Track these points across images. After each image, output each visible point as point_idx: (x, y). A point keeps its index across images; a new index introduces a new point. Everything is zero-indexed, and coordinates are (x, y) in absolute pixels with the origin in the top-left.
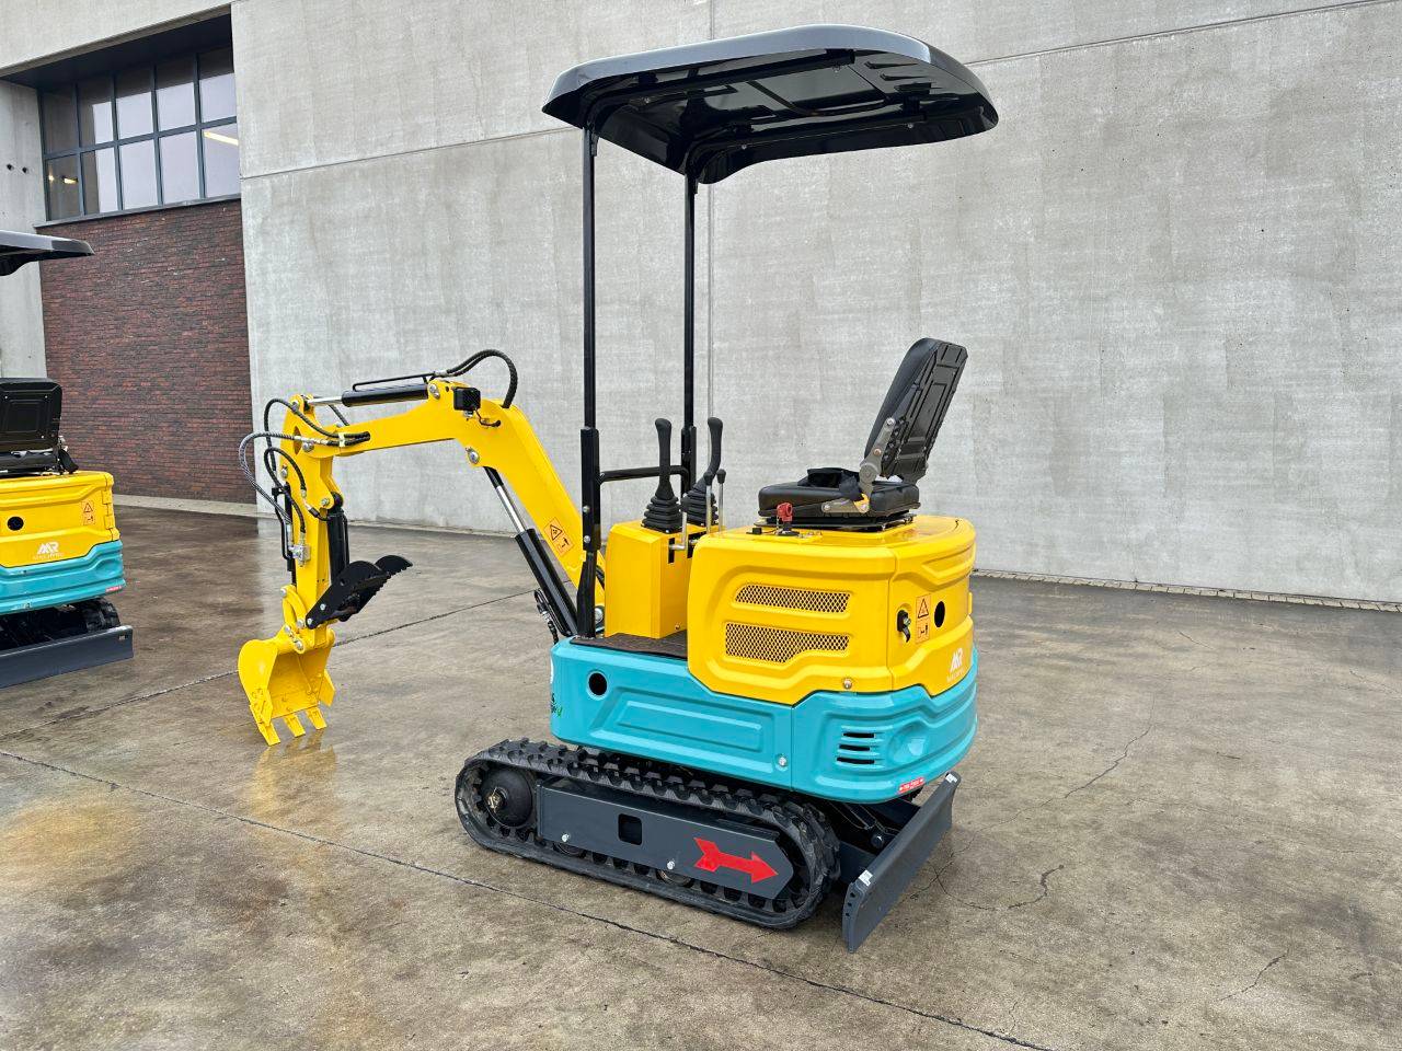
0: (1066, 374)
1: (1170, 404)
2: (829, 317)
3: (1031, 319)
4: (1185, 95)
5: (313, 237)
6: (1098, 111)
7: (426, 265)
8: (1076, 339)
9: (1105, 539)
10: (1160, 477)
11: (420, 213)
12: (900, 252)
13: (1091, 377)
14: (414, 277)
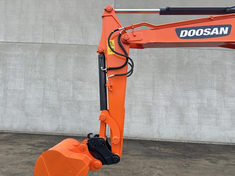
0: (181, 103)
1: (199, 109)
2: (137, 89)
3: (175, 93)
4: (199, 59)
6: (185, 59)
7: (35, 69)
8: (183, 97)
9: (189, 133)
10: (197, 122)
11: (35, 57)
12: (151, 79)
13: (186, 104)
14: (31, 71)
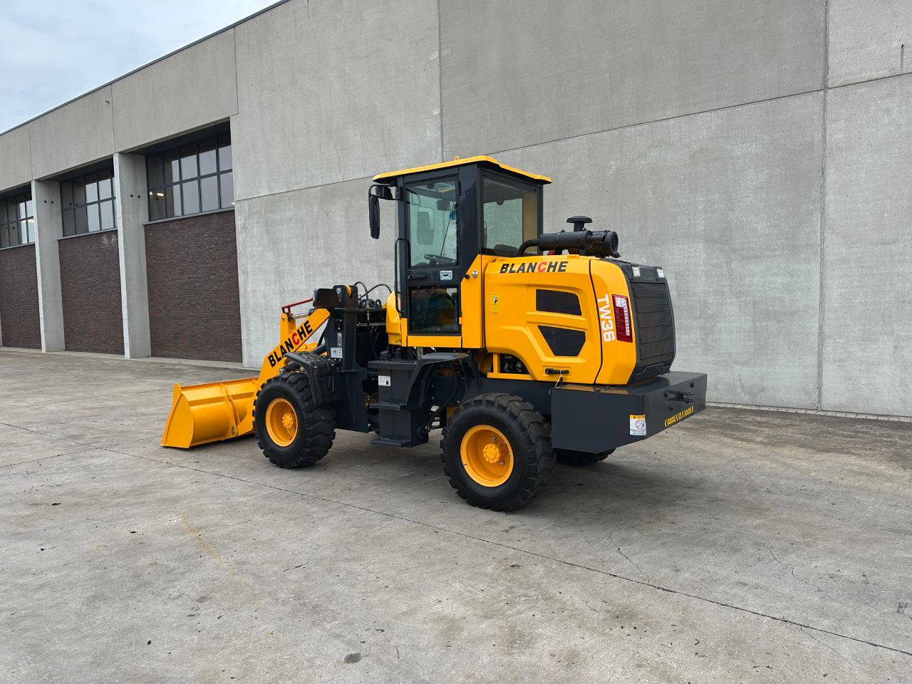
4: (652, 154)
5: (267, 230)
7: (318, 243)
11: (315, 217)
14: (312, 249)
